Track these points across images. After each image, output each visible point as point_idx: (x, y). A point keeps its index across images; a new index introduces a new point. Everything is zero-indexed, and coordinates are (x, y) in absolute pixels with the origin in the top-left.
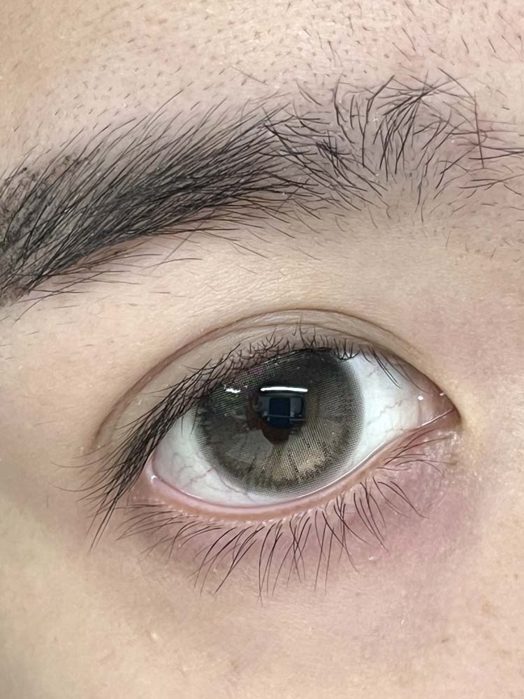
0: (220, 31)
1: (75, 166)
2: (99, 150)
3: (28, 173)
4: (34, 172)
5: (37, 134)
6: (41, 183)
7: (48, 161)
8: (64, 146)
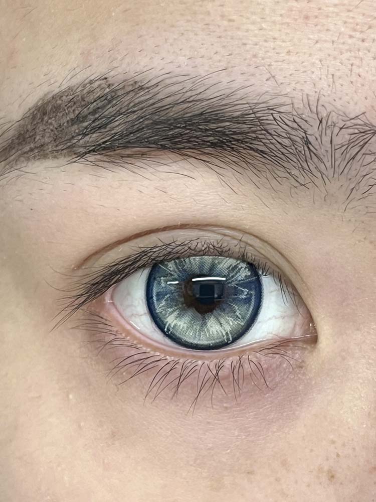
0: (266, 41)
1: (139, 90)
2: (158, 86)
3: (107, 81)
4: (111, 83)
5: (123, 59)
6: (113, 92)
7: (123, 79)
8: (136, 74)
